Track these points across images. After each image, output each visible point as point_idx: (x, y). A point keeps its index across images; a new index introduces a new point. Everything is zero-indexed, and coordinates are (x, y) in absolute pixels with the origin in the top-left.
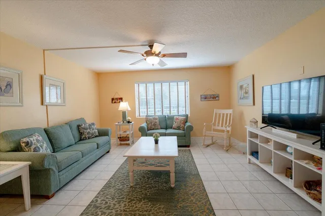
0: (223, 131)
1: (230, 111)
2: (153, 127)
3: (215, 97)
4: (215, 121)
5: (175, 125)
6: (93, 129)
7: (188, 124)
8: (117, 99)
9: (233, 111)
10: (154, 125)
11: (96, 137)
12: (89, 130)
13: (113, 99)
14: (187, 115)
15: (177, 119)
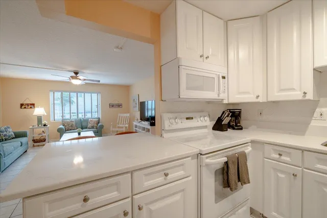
0: (123, 127)
1: (128, 115)
2: (70, 128)
3: (119, 106)
4: (119, 122)
5: (89, 125)
6: (10, 132)
7: (99, 124)
8: (28, 105)
9: (130, 115)
10: (71, 126)
11: (13, 138)
12: (5, 133)
13: (22, 105)
14: (99, 118)
15: (91, 121)
